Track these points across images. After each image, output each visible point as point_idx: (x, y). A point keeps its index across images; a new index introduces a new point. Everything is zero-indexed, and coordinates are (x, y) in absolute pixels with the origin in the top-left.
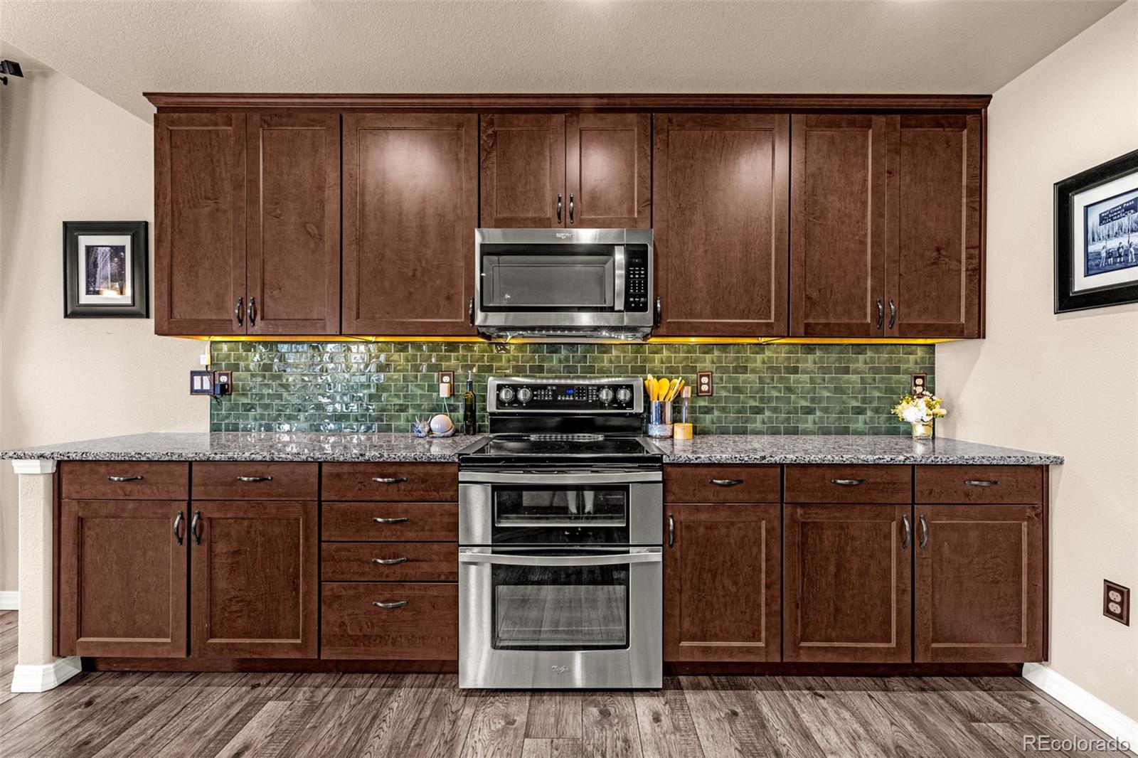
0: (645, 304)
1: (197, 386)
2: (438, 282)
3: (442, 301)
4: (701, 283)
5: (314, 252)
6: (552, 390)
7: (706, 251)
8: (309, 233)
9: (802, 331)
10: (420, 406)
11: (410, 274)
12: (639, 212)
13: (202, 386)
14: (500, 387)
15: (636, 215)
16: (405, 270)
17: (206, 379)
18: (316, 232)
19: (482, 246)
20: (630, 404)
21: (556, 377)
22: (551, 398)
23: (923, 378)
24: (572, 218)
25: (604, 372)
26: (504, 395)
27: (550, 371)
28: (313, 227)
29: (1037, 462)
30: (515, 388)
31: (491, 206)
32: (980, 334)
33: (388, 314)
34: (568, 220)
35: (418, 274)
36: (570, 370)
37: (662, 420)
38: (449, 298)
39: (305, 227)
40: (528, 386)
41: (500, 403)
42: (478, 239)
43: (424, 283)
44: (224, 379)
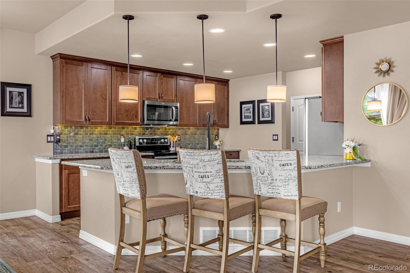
0: (178, 120)
1: (49, 140)
2: (134, 112)
3: (135, 117)
4: (185, 115)
5: (104, 103)
6: (151, 140)
7: (186, 108)
8: (103, 98)
9: (202, 126)
10: (115, 145)
11: (127, 110)
12: (174, 98)
13: (51, 140)
14: (139, 139)
15: (174, 99)
16: (126, 109)
17: (52, 137)
18: (105, 97)
19: (147, 105)
20: (167, 143)
21: (148, 136)
22: (151, 142)
23: (217, 136)
24: (162, 98)
25: (158, 135)
26: (141, 141)
27: (147, 135)
28: (104, 96)
29: (238, 151)
30: (143, 139)
31: (145, 94)
32: (228, 127)
33: (122, 120)
34: (161, 99)
35: (129, 110)
36: (151, 134)
37: (174, 147)
38: (136, 116)
39: (102, 96)
40: (146, 139)
41: (140, 143)
42: (146, 103)
43: (130, 112)
44: (58, 137)
